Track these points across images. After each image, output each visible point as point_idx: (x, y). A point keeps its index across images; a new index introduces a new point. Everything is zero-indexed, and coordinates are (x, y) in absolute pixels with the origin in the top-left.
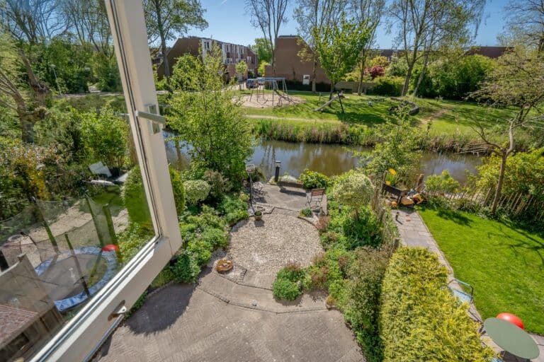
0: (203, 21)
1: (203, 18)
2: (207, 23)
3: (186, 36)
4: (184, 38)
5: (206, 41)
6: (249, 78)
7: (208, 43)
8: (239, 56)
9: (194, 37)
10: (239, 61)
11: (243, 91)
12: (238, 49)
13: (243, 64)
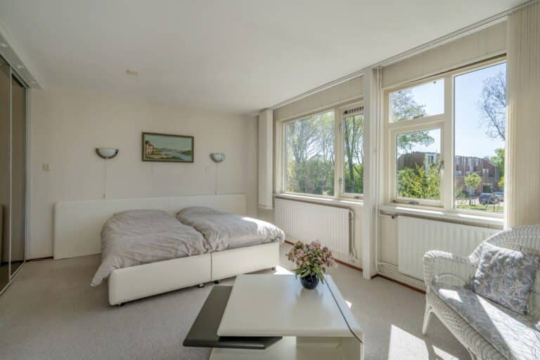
0: (428, 138)
1: (429, 135)
2: (433, 139)
3: (409, 152)
4: (407, 154)
5: (431, 155)
6: (484, 192)
7: (432, 157)
8: (471, 168)
9: (417, 152)
10: (471, 174)
11: (475, 206)
12: (470, 160)
13: (475, 176)
